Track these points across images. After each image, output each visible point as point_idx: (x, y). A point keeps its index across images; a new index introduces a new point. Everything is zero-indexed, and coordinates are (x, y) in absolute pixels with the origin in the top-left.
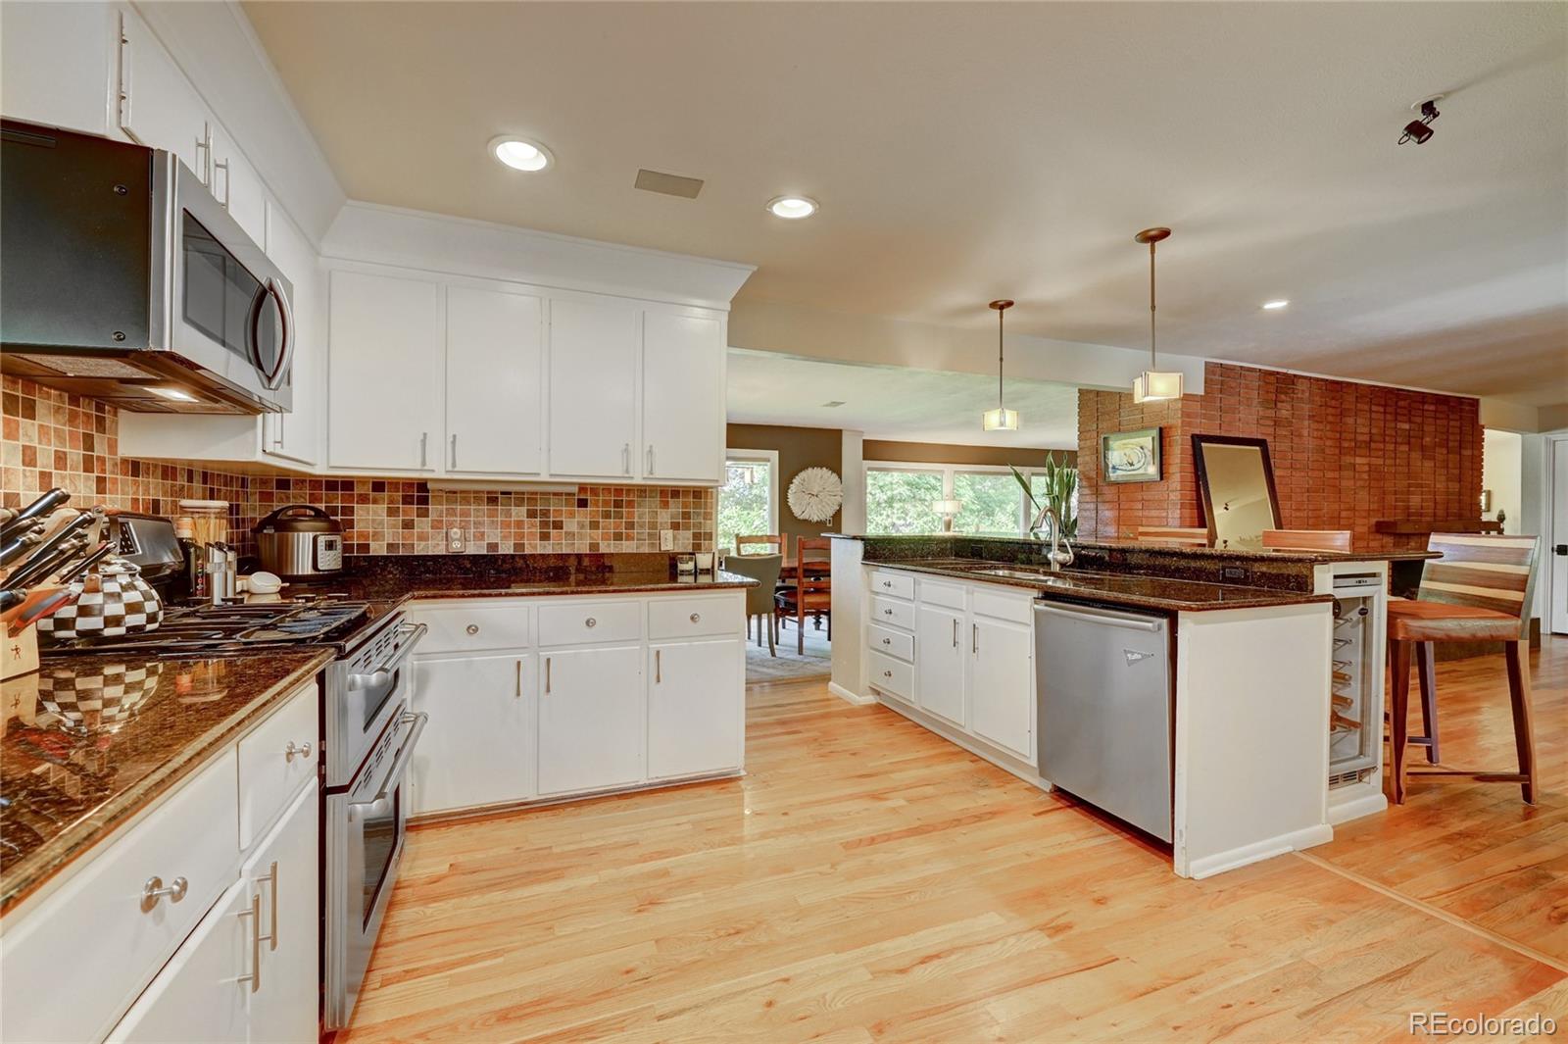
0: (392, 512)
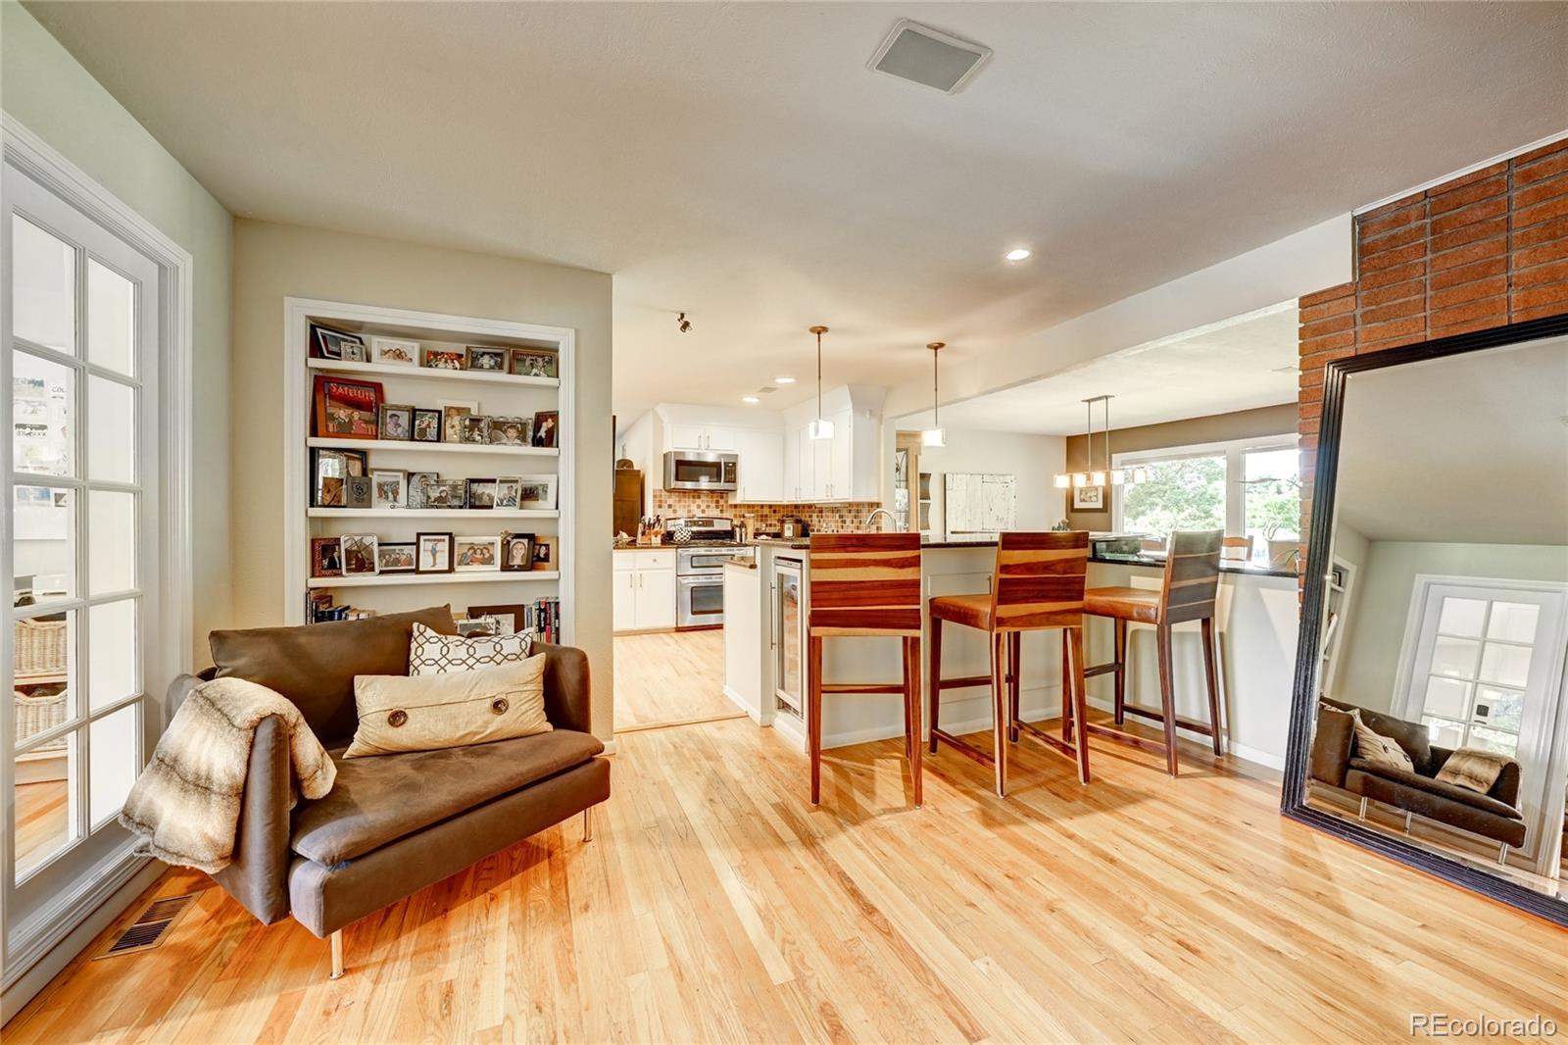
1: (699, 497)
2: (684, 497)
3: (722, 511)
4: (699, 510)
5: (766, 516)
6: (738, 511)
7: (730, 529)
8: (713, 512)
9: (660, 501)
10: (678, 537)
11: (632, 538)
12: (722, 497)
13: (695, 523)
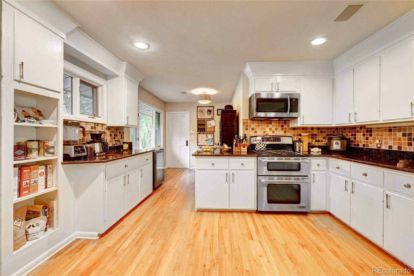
0: (364, 135)
1: (271, 123)
2: (261, 123)
3: (285, 132)
4: (271, 131)
5: (316, 135)
6: (296, 132)
7: (291, 143)
8: (279, 133)
9: (247, 126)
10: (258, 148)
11: (230, 148)
12: (285, 123)
13: (268, 140)
